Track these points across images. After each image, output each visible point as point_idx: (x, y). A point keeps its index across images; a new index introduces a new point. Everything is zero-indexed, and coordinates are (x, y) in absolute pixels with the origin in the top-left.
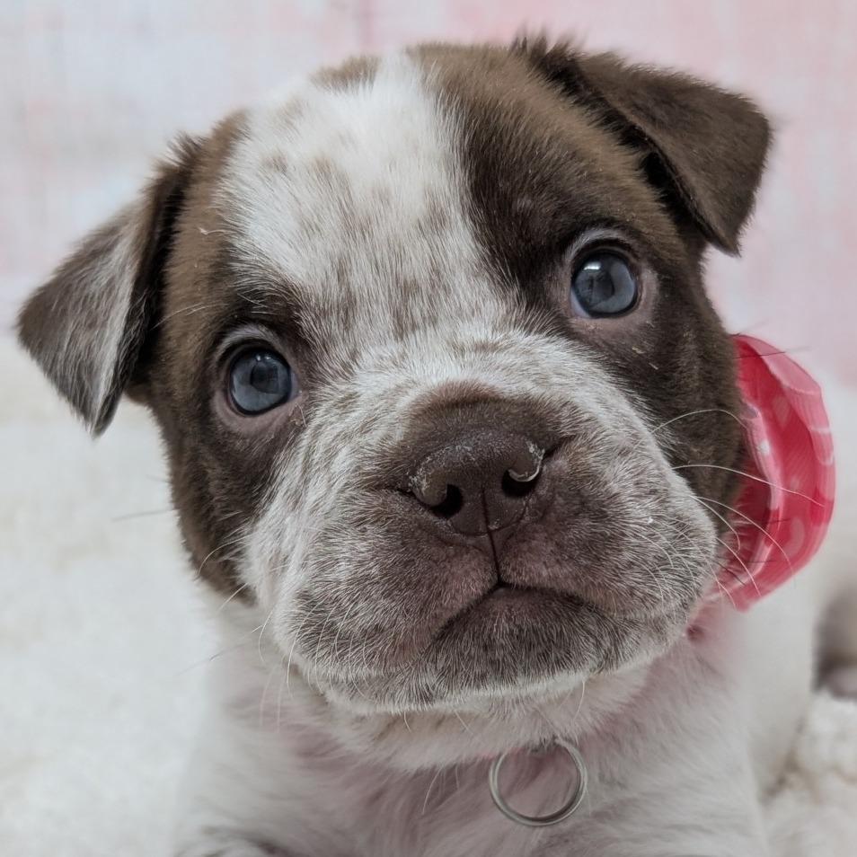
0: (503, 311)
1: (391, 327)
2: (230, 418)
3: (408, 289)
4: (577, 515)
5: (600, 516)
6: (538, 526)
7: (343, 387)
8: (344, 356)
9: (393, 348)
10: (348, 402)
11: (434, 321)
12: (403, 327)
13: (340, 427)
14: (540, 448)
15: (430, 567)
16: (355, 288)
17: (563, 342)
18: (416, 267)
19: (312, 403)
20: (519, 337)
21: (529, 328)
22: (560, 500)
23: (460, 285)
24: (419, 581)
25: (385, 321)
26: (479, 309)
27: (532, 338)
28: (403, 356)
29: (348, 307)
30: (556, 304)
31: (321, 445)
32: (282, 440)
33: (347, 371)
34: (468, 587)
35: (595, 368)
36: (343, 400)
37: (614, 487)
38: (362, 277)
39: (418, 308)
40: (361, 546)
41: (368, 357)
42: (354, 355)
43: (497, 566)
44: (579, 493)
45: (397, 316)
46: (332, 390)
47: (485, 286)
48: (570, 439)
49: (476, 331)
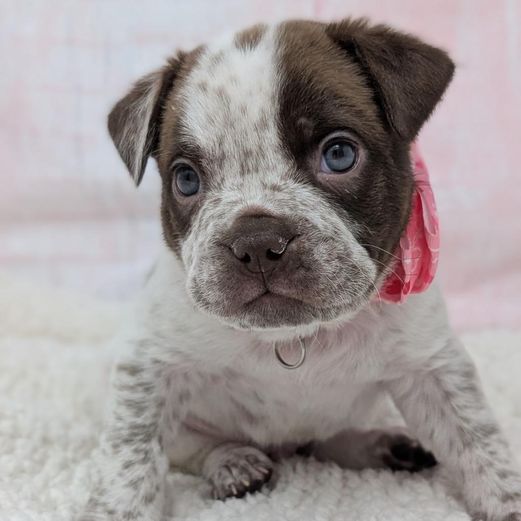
0: (286, 170)
1: (239, 170)
2: (177, 195)
3: (247, 154)
4: (297, 268)
5: (308, 269)
6: (281, 273)
7: (216, 194)
8: (219, 180)
9: (239, 180)
10: (217, 201)
11: (257, 171)
12: (244, 171)
13: (212, 212)
14: (286, 239)
15: (238, 282)
16: (225, 150)
17: (311, 188)
18: (252, 143)
19: (204, 198)
20: (292, 184)
21: (296, 180)
22: (291, 262)
23: (269, 155)
24: (233, 286)
25: (237, 167)
26: (276, 167)
27: (296, 185)
28: (242, 185)
29: (222, 158)
30: (311, 168)
31: (205, 218)
32: (194, 211)
33: (219, 188)
34: (252, 293)
35: (323, 201)
36: (215, 201)
37: (317, 257)
38: (229, 146)
39: (251, 163)
40: (212, 268)
41: (228, 183)
42: (223, 179)
43: (265, 286)
44: (300, 259)
45: (242, 166)
46: (212, 194)
47: (280, 157)
48: (299, 235)
49: (274, 178)
